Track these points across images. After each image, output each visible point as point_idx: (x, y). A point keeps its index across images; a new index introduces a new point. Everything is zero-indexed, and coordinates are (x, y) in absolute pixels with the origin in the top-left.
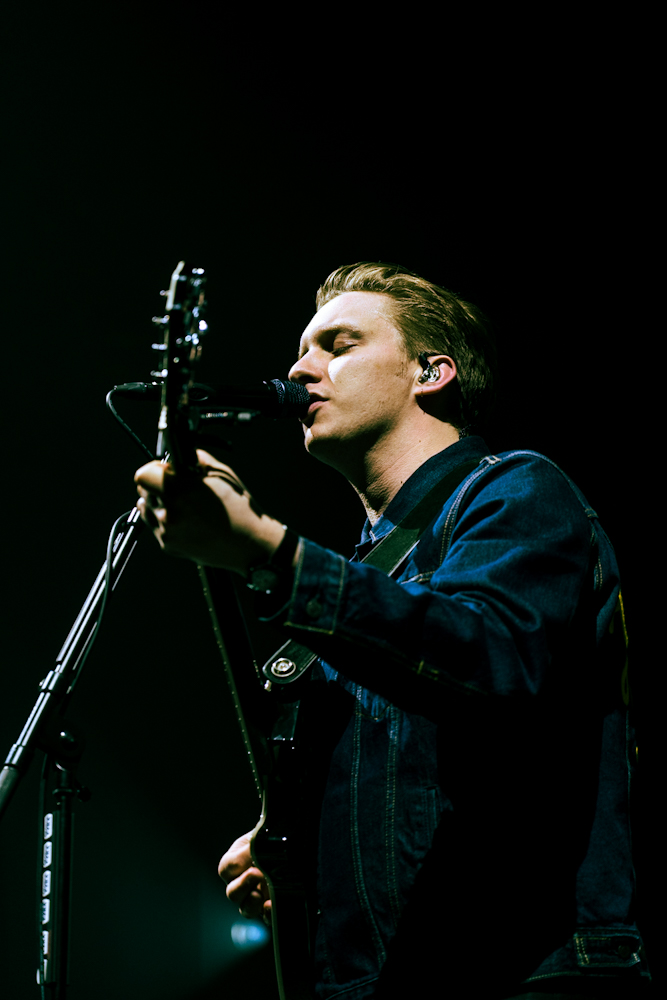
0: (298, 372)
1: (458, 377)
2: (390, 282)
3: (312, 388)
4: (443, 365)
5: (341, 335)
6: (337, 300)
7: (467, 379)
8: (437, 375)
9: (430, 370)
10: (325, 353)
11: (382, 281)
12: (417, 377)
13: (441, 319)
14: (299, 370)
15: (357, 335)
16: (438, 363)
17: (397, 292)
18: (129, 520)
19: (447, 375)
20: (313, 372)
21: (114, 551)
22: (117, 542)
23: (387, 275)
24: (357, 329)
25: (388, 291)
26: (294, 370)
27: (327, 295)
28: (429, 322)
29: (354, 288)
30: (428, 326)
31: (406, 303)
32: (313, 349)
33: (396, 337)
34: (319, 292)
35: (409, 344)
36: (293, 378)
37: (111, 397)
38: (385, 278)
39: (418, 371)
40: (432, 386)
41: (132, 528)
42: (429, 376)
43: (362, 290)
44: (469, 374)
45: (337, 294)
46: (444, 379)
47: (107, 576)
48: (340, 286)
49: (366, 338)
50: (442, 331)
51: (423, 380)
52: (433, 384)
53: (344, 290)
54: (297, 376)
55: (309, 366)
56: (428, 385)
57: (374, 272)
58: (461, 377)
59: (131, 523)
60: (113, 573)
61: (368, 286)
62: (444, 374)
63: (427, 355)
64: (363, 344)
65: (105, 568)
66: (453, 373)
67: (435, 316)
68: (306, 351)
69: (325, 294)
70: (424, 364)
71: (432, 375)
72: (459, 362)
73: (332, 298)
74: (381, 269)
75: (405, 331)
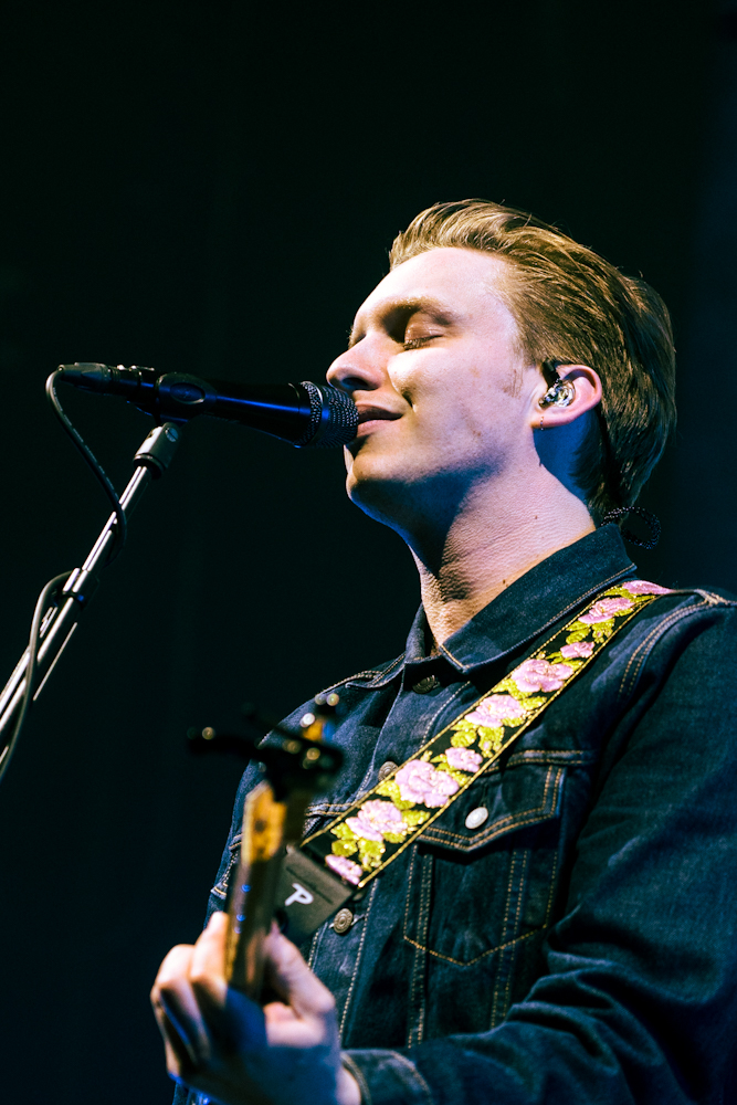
0: (343, 371)
1: (605, 406)
2: (512, 237)
3: (364, 399)
4: (581, 381)
5: (417, 316)
6: (422, 256)
7: (618, 409)
8: (570, 397)
9: (560, 389)
10: (391, 342)
11: (499, 234)
12: (538, 397)
13: (588, 309)
14: (344, 366)
15: (443, 320)
16: (572, 377)
17: (522, 256)
18: (66, 588)
19: (587, 396)
20: (367, 374)
21: (41, 635)
22: (46, 623)
23: (510, 226)
24: (447, 309)
25: (506, 252)
26: (338, 366)
27: (408, 249)
28: (566, 310)
29: (453, 242)
30: (564, 316)
31: (534, 275)
32: (374, 335)
33: (509, 329)
34: (398, 240)
35: (530, 342)
36: (334, 380)
37: (55, 383)
38: (507, 231)
39: (540, 388)
40: (560, 413)
41: (70, 600)
42: (555, 398)
43: (464, 245)
44: (622, 401)
45: (425, 249)
46: (580, 403)
47: (30, 673)
48: (430, 235)
49: (458, 325)
50: (586, 328)
51: (545, 404)
52: (563, 411)
53: (436, 242)
54: (341, 377)
55: (362, 363)
56: (554, 412)
57: (491, 218)
58: (610, 405)
59: (70, 594)
60: (38, 670)
61: (477, 241)
62: (582, 395)
63: (556, 363)
64: (453, 334)
65: (25, 661)
66: (595, 395)
67: (578, 301)
68: (361, 337)
69: (405, 246)
70: (550, 376)
71: (561, 397)
72: (609, 381)
73: (415, 254)
74: (499, 215)
75: (526, 322)
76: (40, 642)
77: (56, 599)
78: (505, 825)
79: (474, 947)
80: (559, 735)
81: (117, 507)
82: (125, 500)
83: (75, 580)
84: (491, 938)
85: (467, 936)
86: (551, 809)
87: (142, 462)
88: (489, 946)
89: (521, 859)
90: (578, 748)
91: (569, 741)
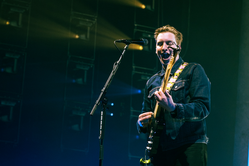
22: (115, 67)
37: (115, 42)
65: (113, 71)
76: (114, 69)
77: (116, 64)
78: (179, 87)
79: (178, 100)
80: (184, 79)
81: (122, 55)
82: (123, 54)
83: (118, 62)
84: (179, 99)
85: (177, 99)
86: (183, 86)
87: (125, 49)
88: (179, 100)
89: (181, 91)
90: (186, 80)
91: (185, 79)
